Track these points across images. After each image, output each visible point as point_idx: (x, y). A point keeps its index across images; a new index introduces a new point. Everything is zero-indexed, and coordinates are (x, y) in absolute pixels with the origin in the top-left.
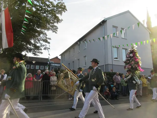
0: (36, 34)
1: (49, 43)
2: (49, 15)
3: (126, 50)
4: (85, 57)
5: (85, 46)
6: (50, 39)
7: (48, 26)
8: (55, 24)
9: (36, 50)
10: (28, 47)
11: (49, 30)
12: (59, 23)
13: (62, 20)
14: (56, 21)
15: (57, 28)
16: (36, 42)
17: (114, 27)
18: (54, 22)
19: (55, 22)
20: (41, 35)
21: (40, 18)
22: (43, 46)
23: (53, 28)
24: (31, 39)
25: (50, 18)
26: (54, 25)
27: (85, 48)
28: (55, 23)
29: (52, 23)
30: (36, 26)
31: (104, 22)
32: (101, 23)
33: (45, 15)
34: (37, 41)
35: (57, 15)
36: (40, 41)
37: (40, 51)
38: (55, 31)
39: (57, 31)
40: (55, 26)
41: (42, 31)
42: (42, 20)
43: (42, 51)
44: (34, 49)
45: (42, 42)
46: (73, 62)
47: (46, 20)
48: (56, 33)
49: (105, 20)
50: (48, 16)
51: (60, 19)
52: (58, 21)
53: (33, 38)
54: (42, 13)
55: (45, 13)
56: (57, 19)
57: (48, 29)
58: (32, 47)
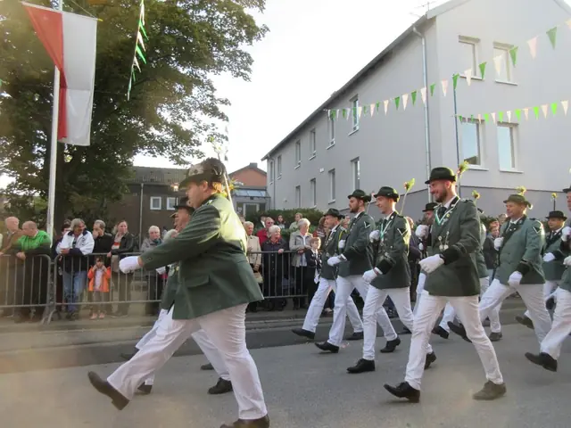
0: (178, 87)
1: (222, 116)
2: (218, 13)
3: (514, 129)
4: (356, 163)
5: (355, 122)
6: (225, 102)
7: (218, 55)
8: (243, 46)
9: (179, 147)
10: (152, 136)
11: (220, 70)
12: (254, 41)
13: (266, 29)
14: (244, 34)
15: (250, 61)
16: (180, 117)
17: (464, 39)
18: (237, 38)
19: (240, 38)
20: (195, 91)
21: (187, 28)
22: (206, 130)
23: (235, 60)
24: (161, 107)
25: (221, 25)
26: (240, 51)
27: (355, 128)
28: (239, 43)
29: (231, 43)
30: (174, 59)
31: (424, 25)
32: (414, 29)
33: (203, 13)
34: (181, 111)
35: (247, 11)
36: (191, 112)
37: (195, 148)
38: (242, 71)
39: (249, 70)
40: (242, 54)
41: (196, 76)
42: (194, 37)
43: (200, 148)
44: (172, 142)
45: (198, 114)
46: (313, 181)
47: (208, 36)
48: (246, 78)
49: (428, 18)
50: (213, 19)
51: (259, 24)
52: (252, 32)
53: (169, 104)
54: (194, 7)
55: (201, 6)
56: (249, 26)
57: (219, 66)
58: (168, 136)
